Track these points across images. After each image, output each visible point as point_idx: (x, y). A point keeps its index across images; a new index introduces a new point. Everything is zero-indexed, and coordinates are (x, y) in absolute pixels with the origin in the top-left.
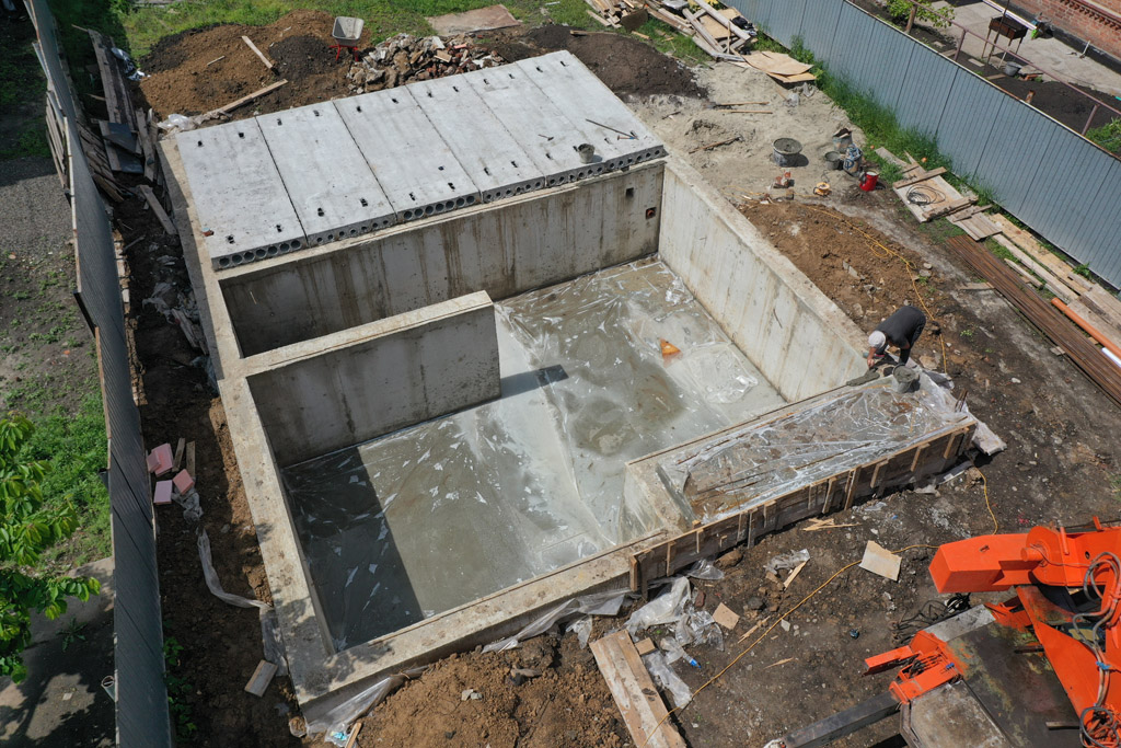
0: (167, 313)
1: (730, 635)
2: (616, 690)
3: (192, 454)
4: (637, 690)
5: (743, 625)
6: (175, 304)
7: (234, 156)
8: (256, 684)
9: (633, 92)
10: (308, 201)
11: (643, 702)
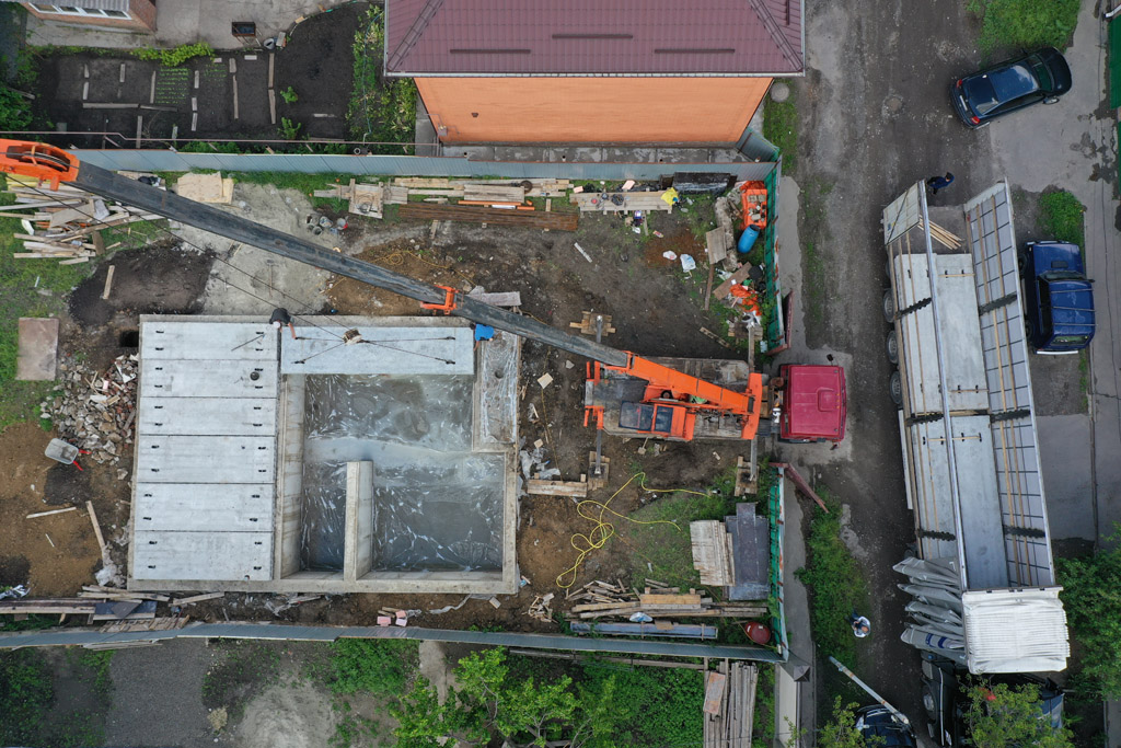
0: (289, 606)
1: (544, 445)
2: (547, 493)
3: (389, 609)
4: (550, 487)
5: (544, 439)
6: (284, 602)
7: (175, 552)
8: (496, 604)
9: (197, 298)
10: (242, 523)
11: (555, 487)
